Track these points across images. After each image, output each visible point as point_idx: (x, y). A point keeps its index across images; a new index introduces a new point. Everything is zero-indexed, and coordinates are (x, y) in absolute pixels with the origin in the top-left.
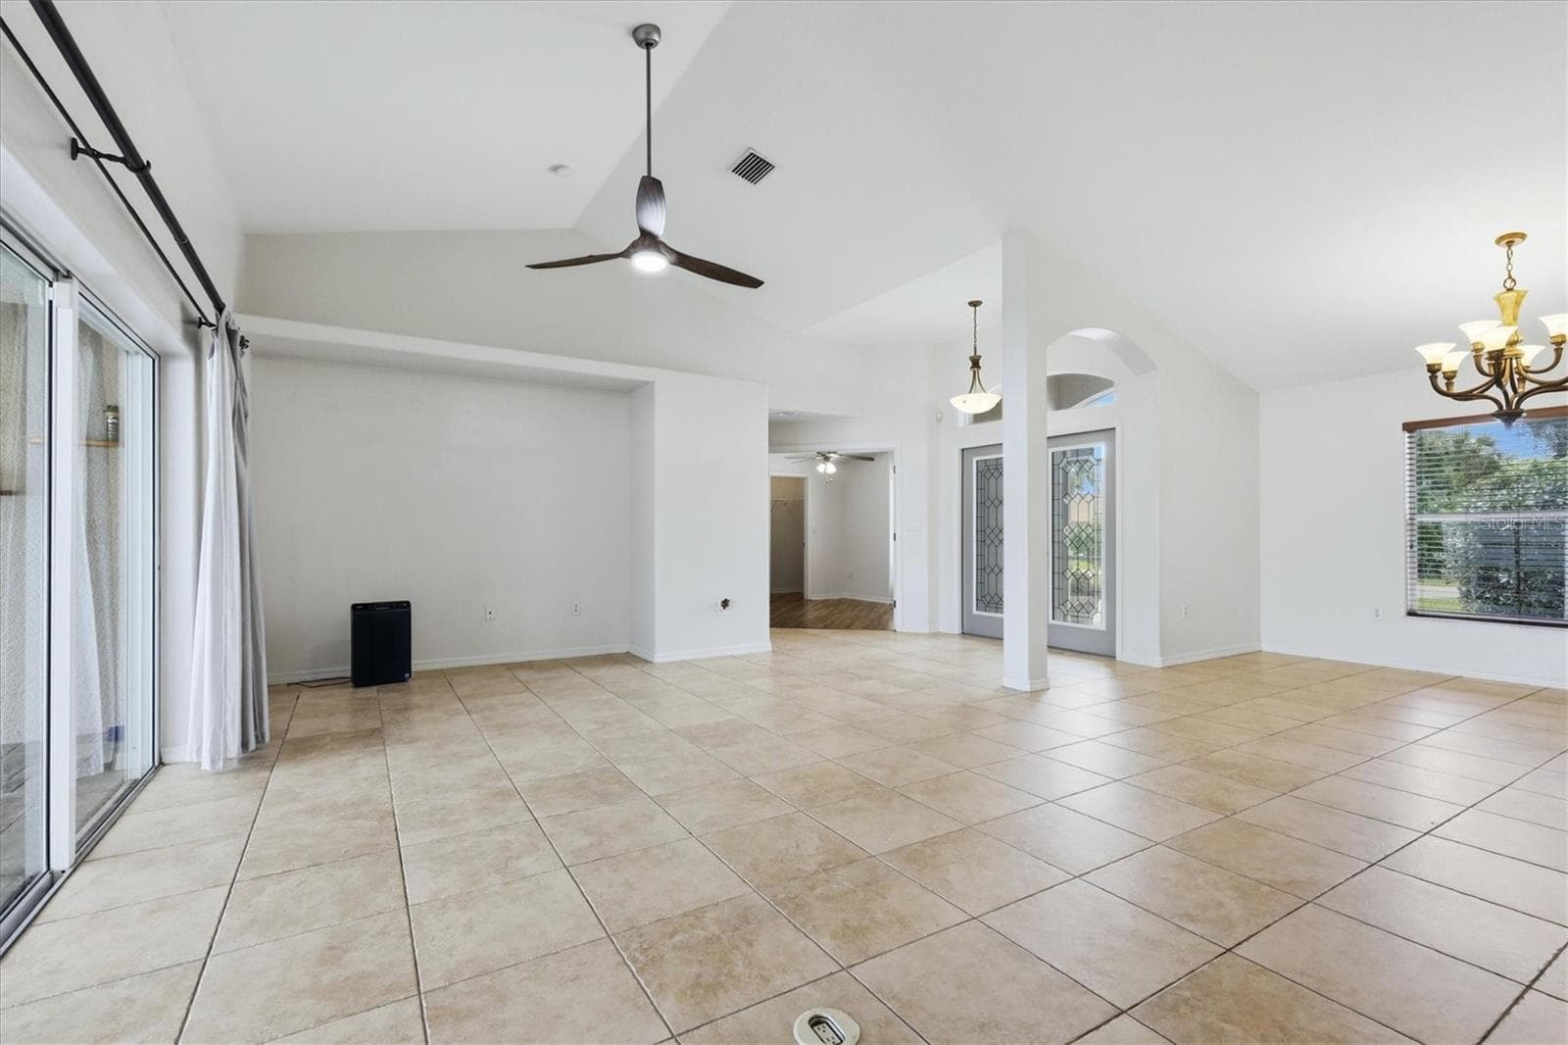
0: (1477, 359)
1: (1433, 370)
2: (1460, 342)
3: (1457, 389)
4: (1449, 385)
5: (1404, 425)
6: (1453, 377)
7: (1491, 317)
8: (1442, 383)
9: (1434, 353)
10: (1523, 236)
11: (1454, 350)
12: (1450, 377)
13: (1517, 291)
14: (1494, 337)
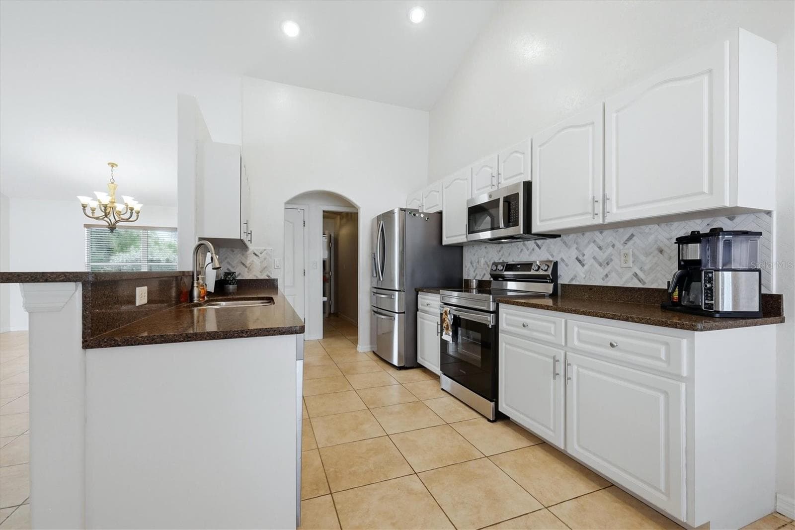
0: (100, 205)
1: (84, 207)
2: (95, 198)
3: (96, 215)
4: (93, 213)
5: (84, 225)
6: (94, 210)
7: (105, 192)
8: (89, 213)
9: (84, 200)
10: (117, 165)
11: (92, 200)
12: (93, 210)
13: (115, 185)
14: (105, 199)
